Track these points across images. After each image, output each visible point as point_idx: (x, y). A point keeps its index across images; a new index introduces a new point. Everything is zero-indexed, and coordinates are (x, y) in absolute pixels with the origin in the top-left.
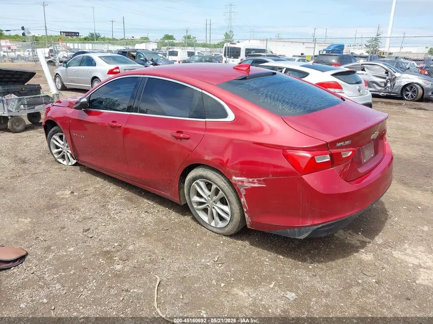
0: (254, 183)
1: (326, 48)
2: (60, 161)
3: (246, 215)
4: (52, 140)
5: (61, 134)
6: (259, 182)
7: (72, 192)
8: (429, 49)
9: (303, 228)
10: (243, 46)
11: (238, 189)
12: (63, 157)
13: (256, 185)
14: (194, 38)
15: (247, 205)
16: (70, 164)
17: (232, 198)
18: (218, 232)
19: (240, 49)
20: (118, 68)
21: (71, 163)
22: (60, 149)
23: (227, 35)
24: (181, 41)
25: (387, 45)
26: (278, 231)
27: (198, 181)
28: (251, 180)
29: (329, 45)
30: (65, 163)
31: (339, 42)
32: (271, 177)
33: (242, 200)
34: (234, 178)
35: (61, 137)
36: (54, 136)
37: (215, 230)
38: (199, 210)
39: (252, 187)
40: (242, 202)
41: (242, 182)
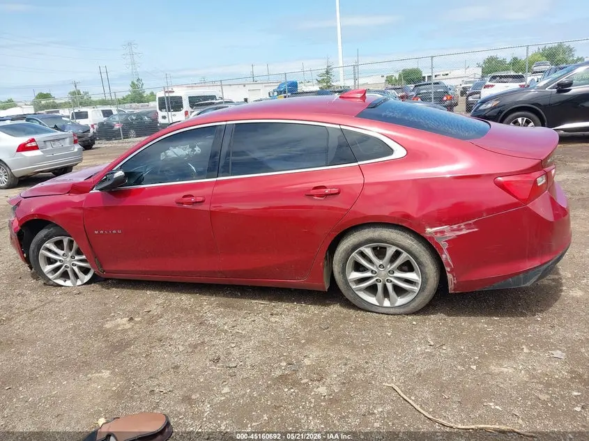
0: (461, 230)
1: (276, 87)
2: (60, 282)
3: (450, 276)
4: (42, 251)
5: (59, 238)
6: (468, 227)
7: (131, 319)
8: (385, 78)
9: (530, 272)
10: (183, 93)
11: (437, 244)
12: (65, 275)
13: (464, 232)
14: (86, 93)
15: (452, 261)
16: (79, 282)
17: (426, 257)
18: (398, 313)
19: (181, 98)
20: (33, 140)
21: (82, 281)
22: (58, 264)
23: (133, 85)
24: (67, 100)
25: (341, 78)
26: (496, 285)
27: (362, 249)
28: (455, 227)
29: (278, 84)
30: (68, 283)
31: (291, 79)
32: (485, 216)
33: (444, 257)
34: (429, 230)
35: (59, 244)
36: (47, 245)
37: (392, 311)
38: (360, 290)
39: (457, 236)
40: (443, 260)
41: (442, 232)
